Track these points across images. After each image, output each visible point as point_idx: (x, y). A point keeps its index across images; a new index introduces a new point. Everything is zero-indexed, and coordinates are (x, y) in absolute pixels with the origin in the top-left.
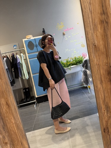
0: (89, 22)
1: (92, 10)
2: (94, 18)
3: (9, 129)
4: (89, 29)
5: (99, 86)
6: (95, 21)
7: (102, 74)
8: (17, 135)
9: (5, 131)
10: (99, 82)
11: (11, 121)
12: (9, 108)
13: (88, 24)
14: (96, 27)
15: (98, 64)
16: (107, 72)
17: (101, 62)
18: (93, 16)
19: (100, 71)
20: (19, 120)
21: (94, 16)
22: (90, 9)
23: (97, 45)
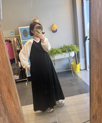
0: (96, 18)
3: (9, 113)
7: (99, 69)
8: (16, 118)
9: (6, 114)
10: (95, 76)
11: (11, 106)
12: (10, 95)
13: (94, 20)
14: (101, 23)
15: (97, 59)
19: (98, 66)
20: (19, 105)
23: (99, 42)
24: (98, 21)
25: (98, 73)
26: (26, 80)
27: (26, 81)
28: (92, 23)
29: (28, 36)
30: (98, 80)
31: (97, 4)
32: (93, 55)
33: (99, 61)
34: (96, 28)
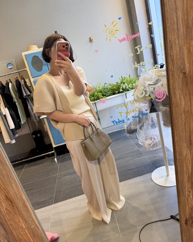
0: (177, 18)
2: (187, 9)
4: (176, 36)
5: (185, 151)
6: (188, 15)
10: (185, 145)
11: (19, 225)
12: (13, 205)
13: (174, 23)
14: (189, 31)
15: (187, 110)
17: (192, 105)
18: (185, 5)
21: (187, 4)
23: (187, 73)
24: (183, 26)
25: (190, 138)
26: (53, 154)
28: (168, 33)
29: (43, 68)
30: (190, 151)
32: (177, 103)
33: (191, 112)
34: (179, 42)
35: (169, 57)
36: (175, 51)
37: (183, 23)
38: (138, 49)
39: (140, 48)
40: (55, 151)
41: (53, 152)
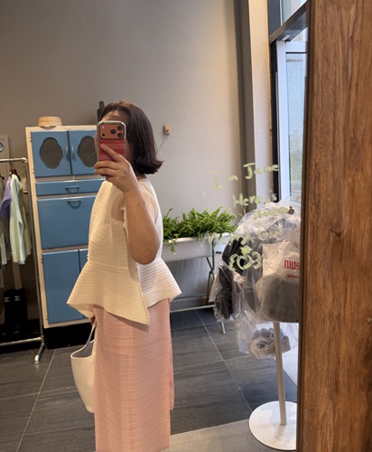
0: (334, 124)
1: (355, 75)
2: (355, 110)
4: (329, 158)
5: (324, 407)
6: (355, 123)
7: (342, 356)
10: (324, 391)
13: (328, 133)
14: (355, 152)
15: (336, 313)
16: (362, 351)
17: (348, 304)
18: (352, 103)
19: (338, 344)
21: (356, 101)
22: (346, 68)
23: (345, 234)
24: (345, 142)
25: (337, 376)
26: (39, 342)
27: (39, 348)
28: (314, 149)
29: (61, 163)
30: (334, 407)
31: (341, 64)
32: (316, 294)
33: (344, 319)
34: (333, 170)
35: (311, 196)
36: (324, 186)
37: (345, 135)
38: (250, 170)
39: (253, 167)
40: (44, 338)
41: (39, 338)
